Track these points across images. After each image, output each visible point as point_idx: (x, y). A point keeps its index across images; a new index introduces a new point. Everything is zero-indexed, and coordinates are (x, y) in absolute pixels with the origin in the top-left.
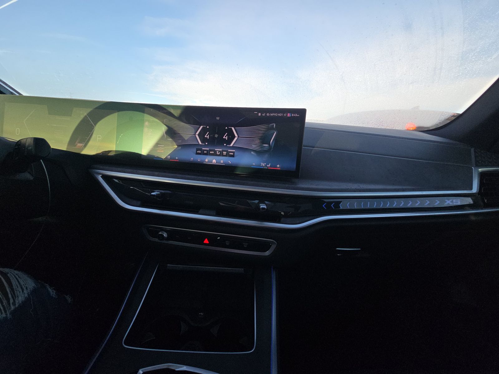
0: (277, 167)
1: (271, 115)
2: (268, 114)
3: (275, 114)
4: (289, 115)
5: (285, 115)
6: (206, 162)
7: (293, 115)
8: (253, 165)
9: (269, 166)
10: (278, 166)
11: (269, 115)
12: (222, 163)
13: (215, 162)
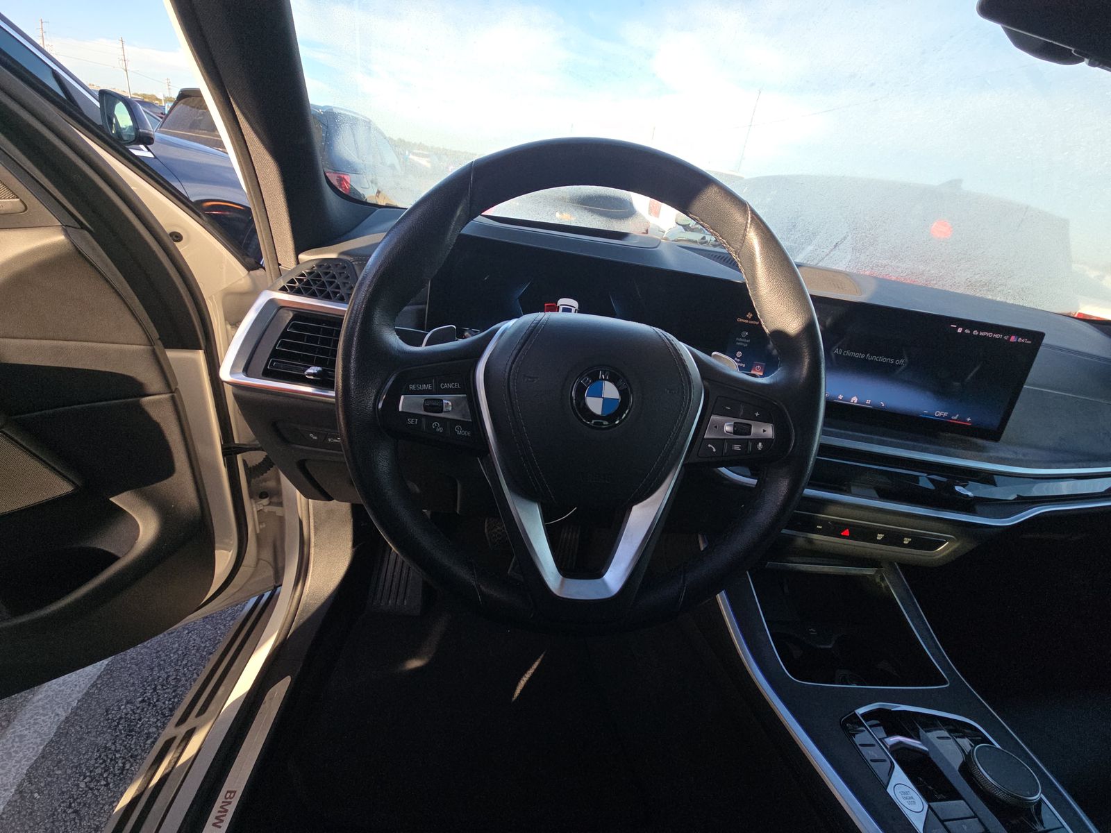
0: (966, 421)
1: (981, 334)
2: (975, 333)
3: (989, 335)
4: (1013, 339)
5: (1006, 338)
6: (839, 399)
7: (1020, 340)
8: (924, 414)
9: (956, 418)
10: (969, 419)
11: (977, 333)
12: (867, 404)
13: (855, 402)
